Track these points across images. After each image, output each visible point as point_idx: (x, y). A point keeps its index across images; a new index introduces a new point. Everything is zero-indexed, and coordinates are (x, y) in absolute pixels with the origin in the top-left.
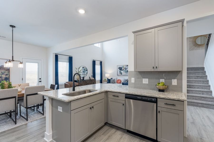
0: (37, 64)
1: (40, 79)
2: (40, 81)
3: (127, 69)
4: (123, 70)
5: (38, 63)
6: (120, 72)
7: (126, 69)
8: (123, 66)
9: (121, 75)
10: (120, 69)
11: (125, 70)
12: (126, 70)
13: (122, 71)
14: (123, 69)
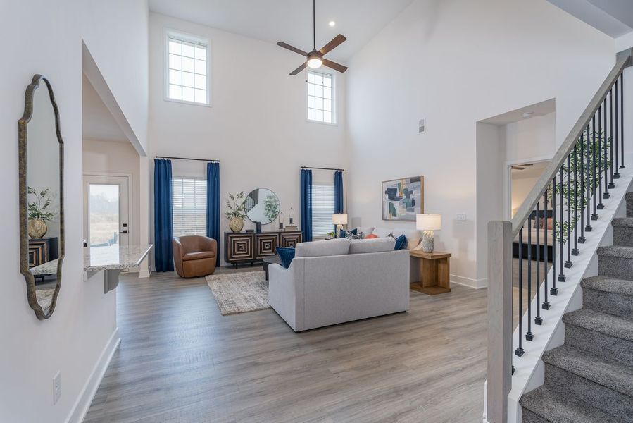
0: (117, 187)
1: (125, 225)
2: (125, 232)
3: (412, 192)
4: (398, 199)
5: (120, 185)
6: (391, 205)
7: (408, 193)
8: (399, 184)
9: (394, 218)
10: (391, 193)
11: (404, 197)
12: (408, 197)
13: (396, 204)
14: (398, 195)
